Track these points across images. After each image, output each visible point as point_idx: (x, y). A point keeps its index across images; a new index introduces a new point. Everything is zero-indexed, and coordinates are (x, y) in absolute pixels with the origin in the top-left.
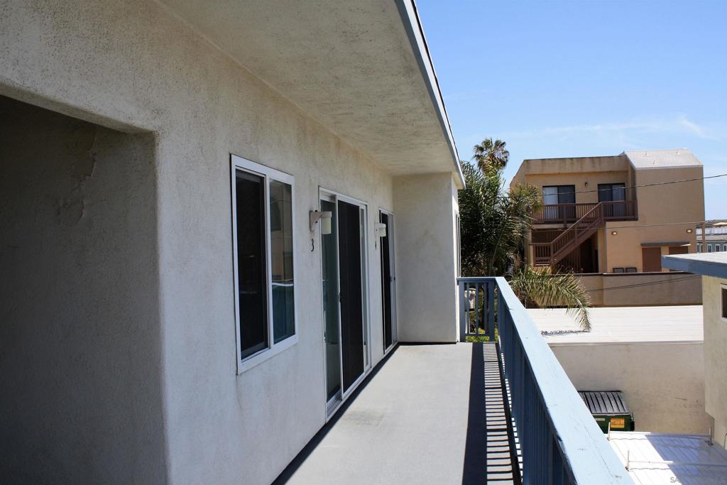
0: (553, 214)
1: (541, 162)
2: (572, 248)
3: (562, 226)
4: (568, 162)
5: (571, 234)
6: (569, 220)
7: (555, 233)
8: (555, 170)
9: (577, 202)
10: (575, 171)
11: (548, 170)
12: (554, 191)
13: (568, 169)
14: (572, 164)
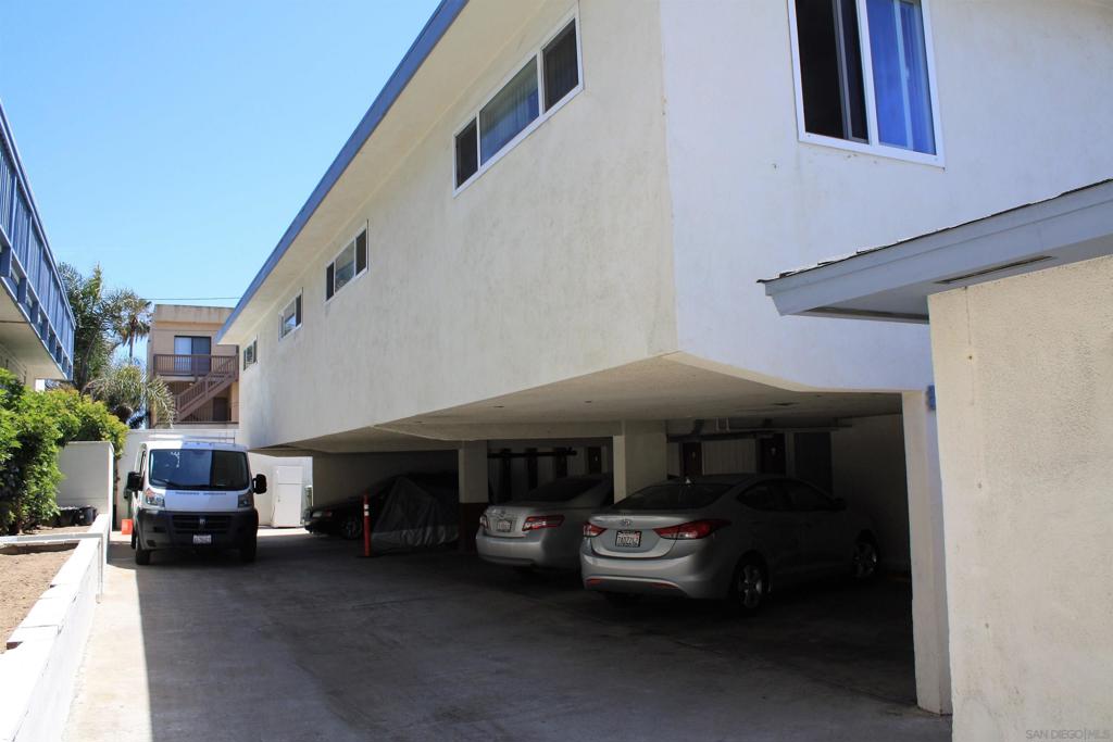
0: (185, 364)
1: (173, 309)
2: (203, 402)
3: (192, 379)
4: (205, 311)
5: (201, 388)
6: (201, 373)
7: (186, 384)
8: (191, 318)
9: (213, 354)
10: (212, 321)
11: (181, 318)
12: (188, 341)
13: (204, 318)
14: (209, 313)
